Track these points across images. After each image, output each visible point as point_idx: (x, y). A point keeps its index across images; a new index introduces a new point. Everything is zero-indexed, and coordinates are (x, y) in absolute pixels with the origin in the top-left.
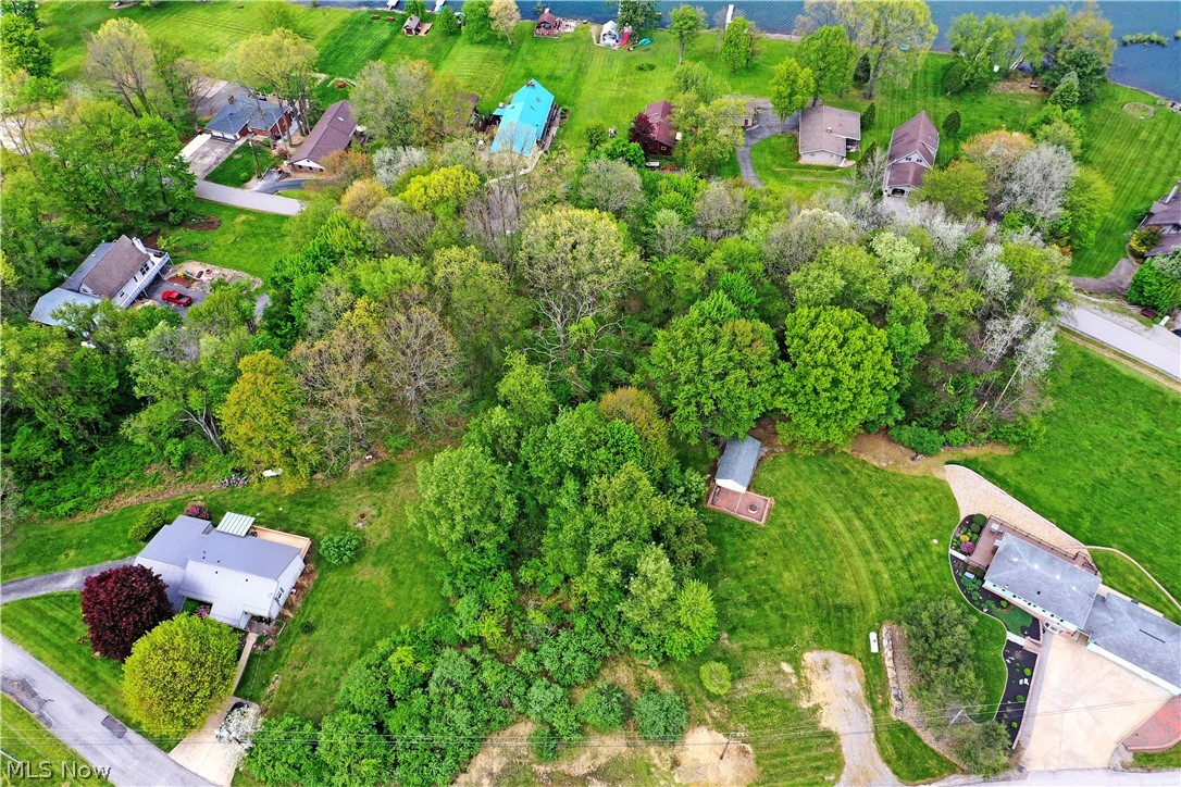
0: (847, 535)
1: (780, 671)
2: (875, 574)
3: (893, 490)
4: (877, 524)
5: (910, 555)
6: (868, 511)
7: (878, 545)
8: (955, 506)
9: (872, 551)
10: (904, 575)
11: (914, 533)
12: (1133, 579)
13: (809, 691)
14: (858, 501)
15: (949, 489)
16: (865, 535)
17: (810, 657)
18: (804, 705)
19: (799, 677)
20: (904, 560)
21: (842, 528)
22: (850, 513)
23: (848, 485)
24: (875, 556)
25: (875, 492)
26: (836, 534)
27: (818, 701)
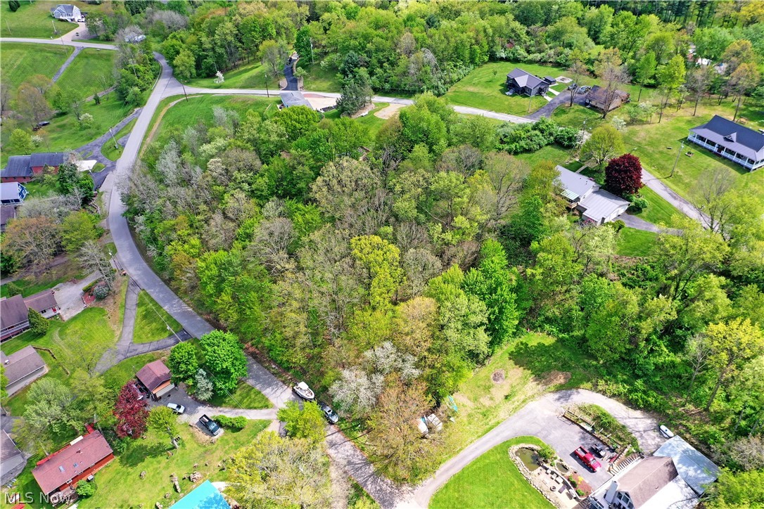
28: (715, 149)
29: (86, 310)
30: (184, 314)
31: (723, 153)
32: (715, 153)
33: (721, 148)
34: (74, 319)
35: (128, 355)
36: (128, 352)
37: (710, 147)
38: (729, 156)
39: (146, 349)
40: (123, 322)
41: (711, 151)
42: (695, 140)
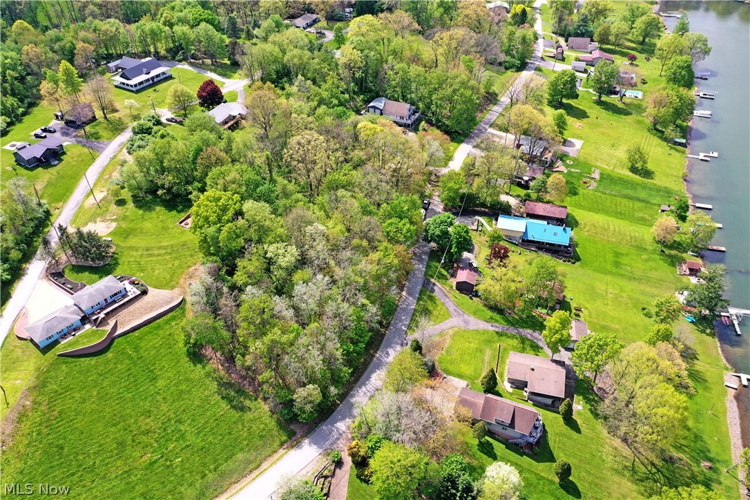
0: (158, 245)
1: (114, 215)
2: (137, 250)
3: (174, 268)
4: (159, 258)
5: (140, 264)
6: (168, 257)
7: (151, 255)
8: (156, 287)
9: (148, 253)
10: (132, 260)
11: (150, 268)
12: (85, 340)
13: (102, 221)
14: (174, 255)
15: (166, 289)
16: (156, 252)
17: (114, 225)
18: (98, 219)
19: (109, 220)
20: (138, 261)
21: (162, 244)
22: (169, 251)
23: (185, 255)
24: (145, 253)
25: (176, 263)
26: (160, 242)
27: (98, 223)
28: (151, 82)
29: (449, 373)
30: (409, 294)
31: (155, 80)
32: (152, 84)
33: (152, 78)
34: (460, 376)
35: (461, 312)
36: (459, 314)
37: (148, 84)
38: (159, 79)
39: (450, 303)
40: (441, 334)
41: (150, 85)
42: (138, 87)
